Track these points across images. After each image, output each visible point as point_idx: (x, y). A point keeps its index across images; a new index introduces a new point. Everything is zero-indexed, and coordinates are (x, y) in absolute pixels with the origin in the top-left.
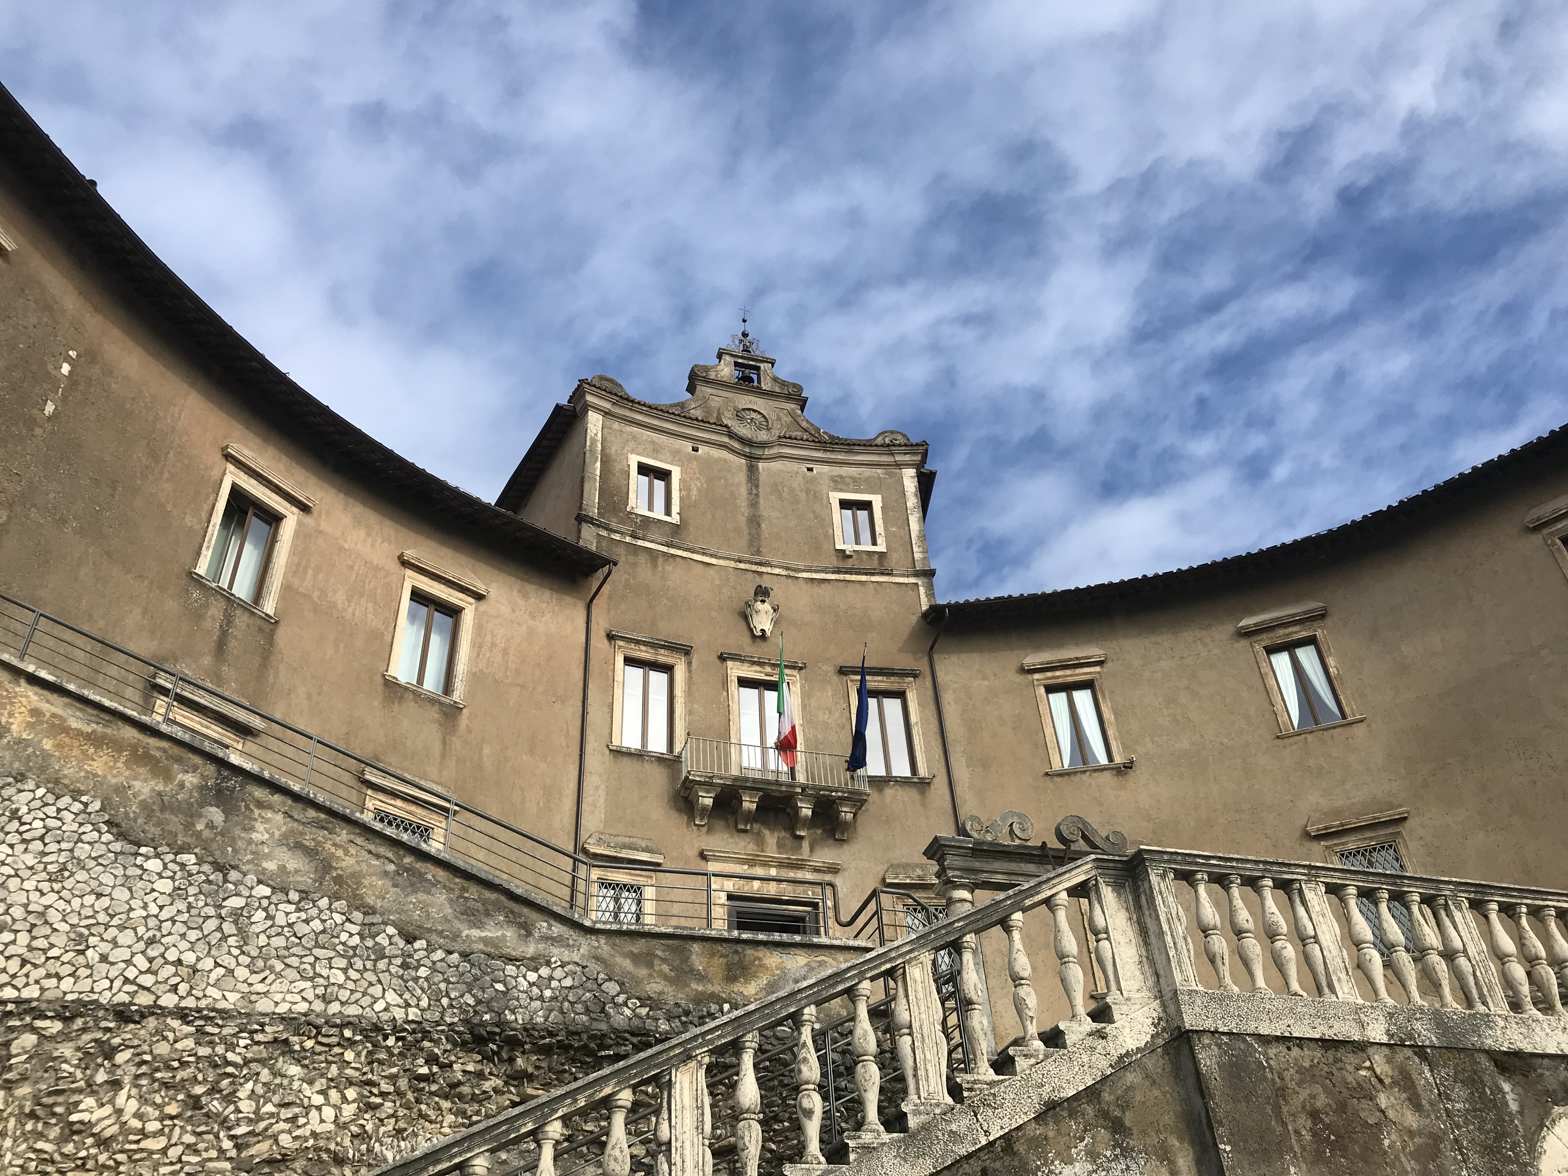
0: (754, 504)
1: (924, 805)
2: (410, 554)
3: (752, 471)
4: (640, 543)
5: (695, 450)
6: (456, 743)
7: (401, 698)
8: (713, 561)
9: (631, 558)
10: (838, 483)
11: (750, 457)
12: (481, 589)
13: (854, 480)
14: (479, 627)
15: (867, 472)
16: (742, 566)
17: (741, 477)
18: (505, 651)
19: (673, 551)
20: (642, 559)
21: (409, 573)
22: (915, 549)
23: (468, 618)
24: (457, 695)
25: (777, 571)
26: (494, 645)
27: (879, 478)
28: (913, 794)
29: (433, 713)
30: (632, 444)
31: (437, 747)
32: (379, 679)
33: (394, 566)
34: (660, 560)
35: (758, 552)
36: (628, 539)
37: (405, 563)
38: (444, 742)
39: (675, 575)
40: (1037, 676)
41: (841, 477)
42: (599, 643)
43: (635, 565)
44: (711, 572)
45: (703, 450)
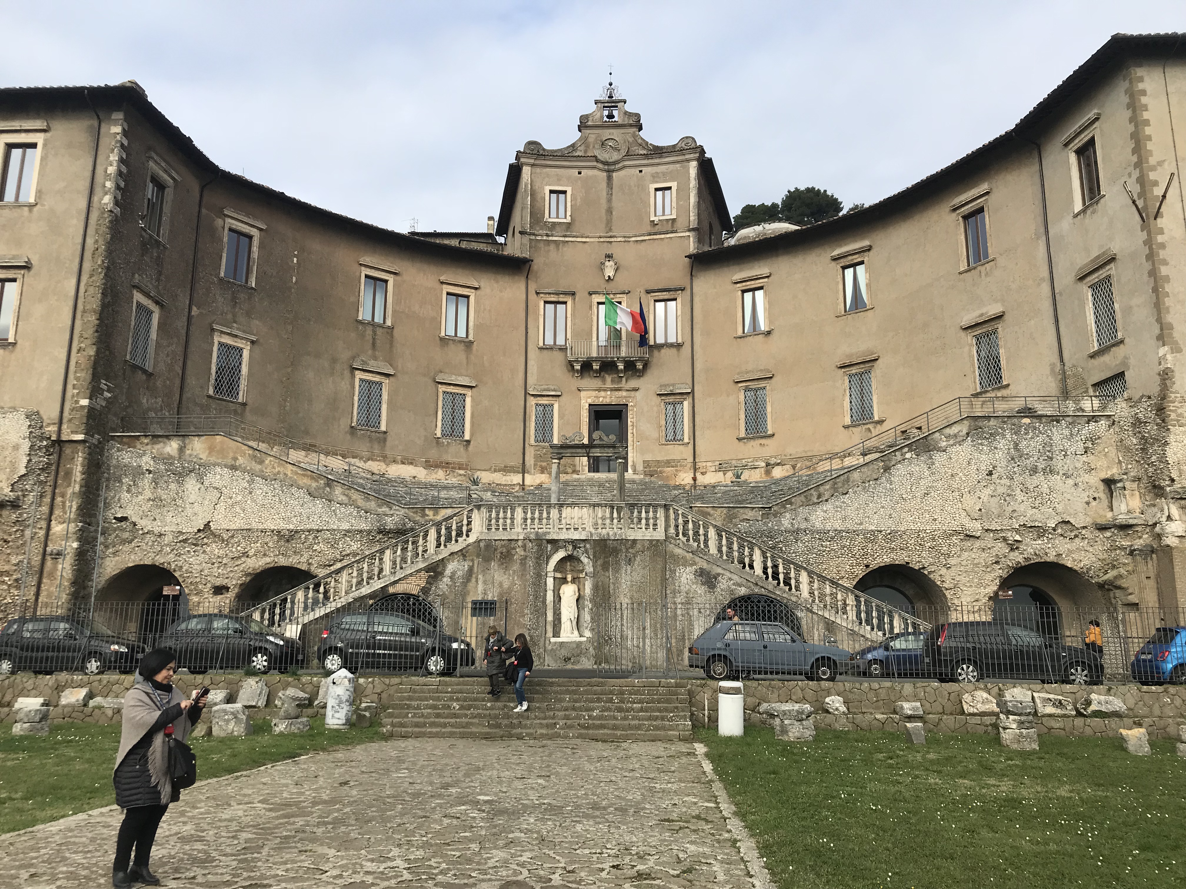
0: (609, 200)
1: (678, 356)
2: (443, 278)
3: (610, 178)
4: (551, 238)
5: (580, 173)
6: (472, 357)
7: (447, 344)
8: (588, 240)
9: (547, 248)
10: (655, 178)
11: (608, 171)
12: (476, 285)
13: (664, 174)
14: (477, 302)
15: (671, 167)
16: (602, 240)
17: (604, 185)
18: (490, 311)
19: (567, 239)
20: (552, 247)
21: (444, 286)
22: (691, 214)
23: (472, 299)
24: (471, 338)
25: (619, 239)
26: (485, 309)
27: (677, 170)
28: (674, 351)
29: (462, 347)
30: (547, 179)
31: (465, 361)
32: (438, 338)
33: (437, 285)
34: (561, 245)
35: (610, 230)
36: (545, 238)
37: (442, 283)
38: (467, 358)
39: (568, 252)
40: (738, 285)
41: (657, 173)
42: (532, 296)
43: (549, 251)
44: (586, 245)
45: (584, 172)
